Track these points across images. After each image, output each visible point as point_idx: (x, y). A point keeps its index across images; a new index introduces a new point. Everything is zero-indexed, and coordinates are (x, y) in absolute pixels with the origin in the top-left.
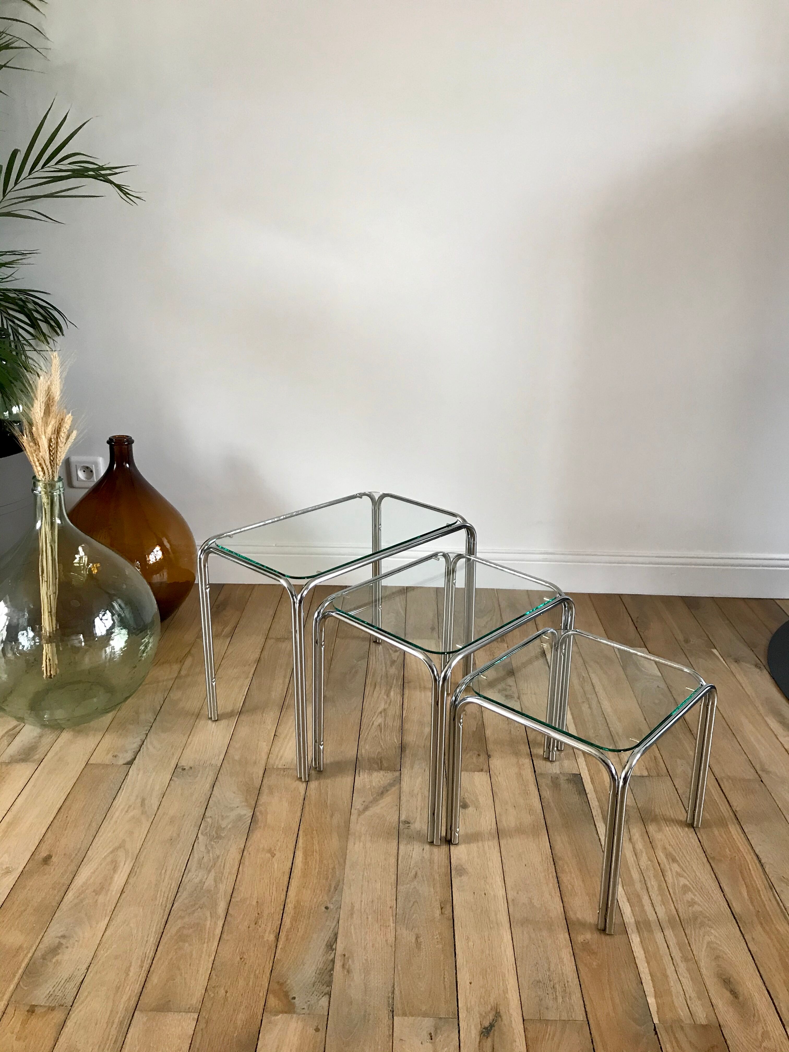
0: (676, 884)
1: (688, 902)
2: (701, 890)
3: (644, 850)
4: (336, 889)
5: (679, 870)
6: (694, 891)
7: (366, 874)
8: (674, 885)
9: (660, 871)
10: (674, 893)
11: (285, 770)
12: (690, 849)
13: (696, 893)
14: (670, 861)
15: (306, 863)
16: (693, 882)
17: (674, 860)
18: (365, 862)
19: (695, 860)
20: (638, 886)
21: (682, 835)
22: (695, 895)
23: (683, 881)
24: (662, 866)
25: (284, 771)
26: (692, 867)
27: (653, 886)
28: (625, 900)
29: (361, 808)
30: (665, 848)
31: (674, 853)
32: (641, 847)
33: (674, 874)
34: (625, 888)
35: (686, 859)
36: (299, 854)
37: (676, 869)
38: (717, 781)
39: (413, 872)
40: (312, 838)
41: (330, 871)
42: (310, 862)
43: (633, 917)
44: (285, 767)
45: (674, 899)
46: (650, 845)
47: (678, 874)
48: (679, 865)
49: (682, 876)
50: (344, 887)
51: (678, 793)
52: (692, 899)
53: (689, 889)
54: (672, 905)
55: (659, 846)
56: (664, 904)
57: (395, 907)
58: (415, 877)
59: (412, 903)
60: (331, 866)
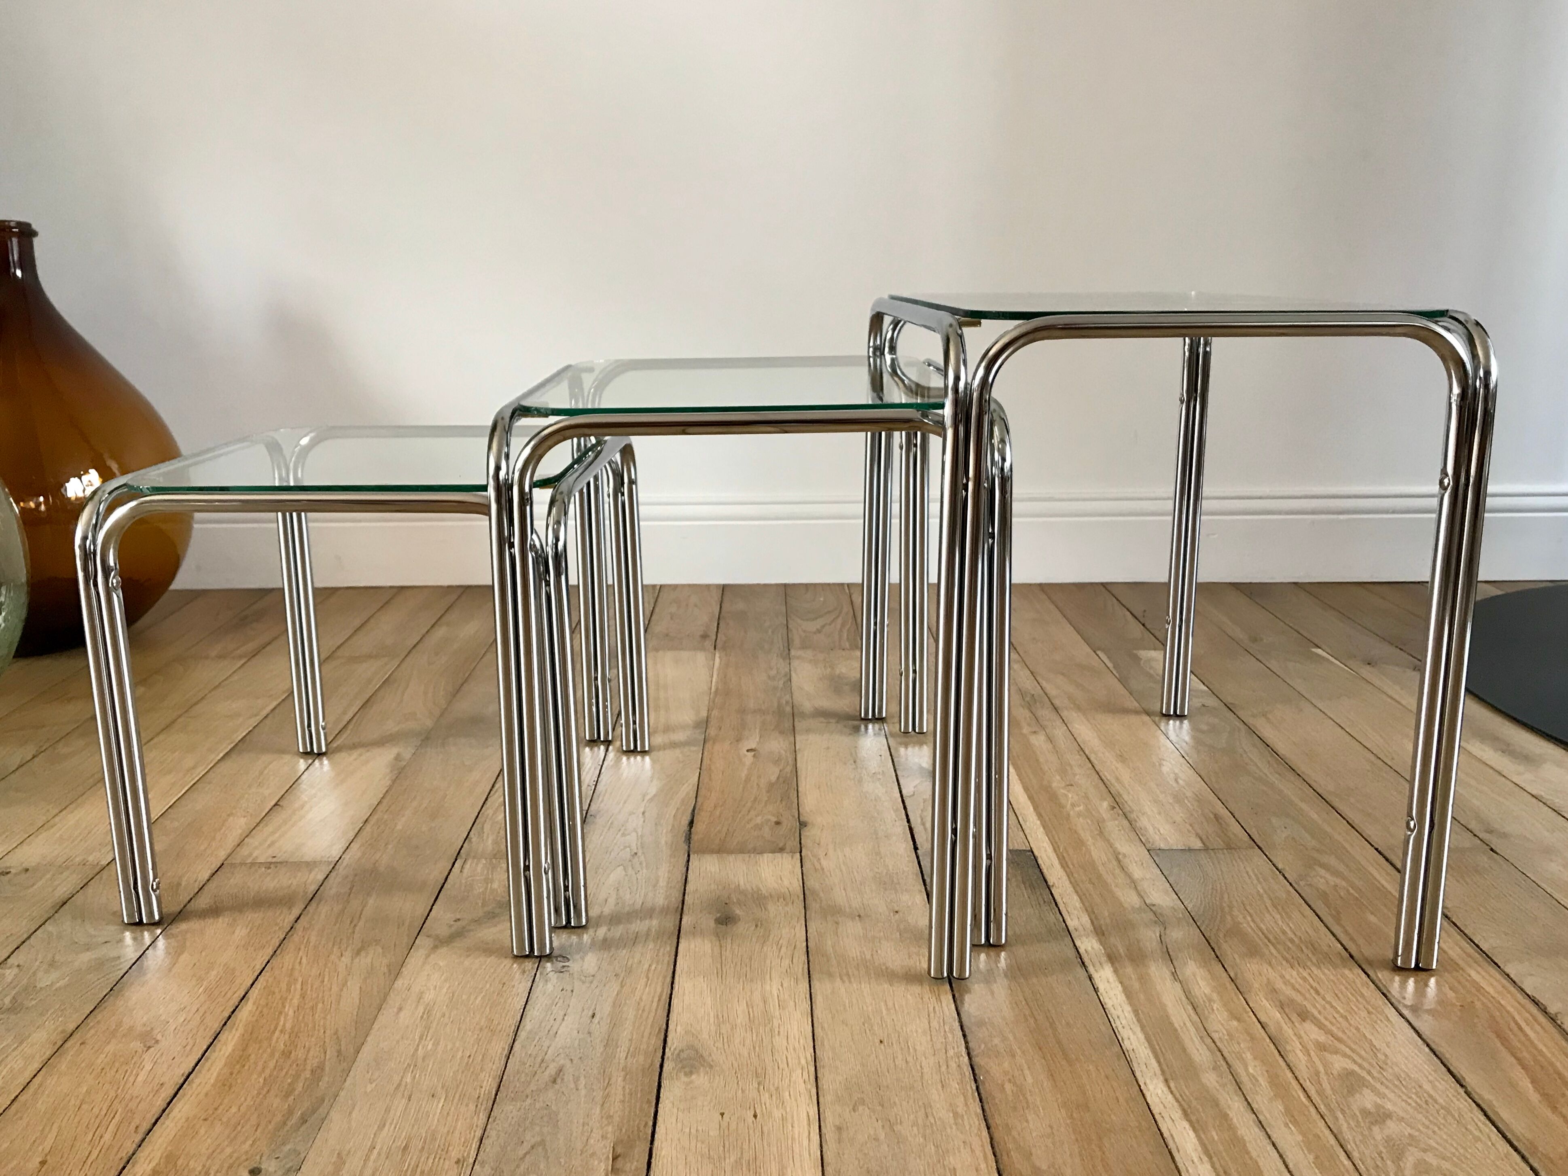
0: (1321, 1069)
1: (1365, 1113)
2: (1397, 1083)
3: (1215, 996)
4: (304, 1120)
5: (1322, 1038)
6: (1378, 1086)
7: (408, 1079)
8: (1317, 1073)
9: (1268, 1040)
10: (1321, 1093)
11: (272, 866)
12: (1343, 988)
13: (1387, 1091)
14: (1294, 1017)
15: (240, 1059)
16: (1372, 1066)
17: (1304, 1016)
18: (417, 1050)
19: (1364, 1014)
20: (1210, 1079)
21: (1314, 961)
22: (1383, 1096)
23: (1339, 1063)
24: (1272, 1029)
25: (269, 868)
26: (1357, 1029)
27: (1254, 1079)
28: (1177, 1114)
29: (443, 931)
30: (1275, 991)
31: (1299, 998)
32: (1207, 991)
33: (1311, 1046)
34: (1172, 1085)
35: (1338, 1012)
36: (230, 1042)
37: (1313, 1036)
38: (1380, 852)
39: (552, 1069)
40: (284, 1000)
41: (307, 1074)
42: (253, 1056)
43: (1205, 1159)
44: (274, 860)
45: (1322, 1108)
46: (1230, 986)
47: (1322, 1047)
48: (1321, 1026)
49: (1336, 1052)
50: (332, 1113)
51: (1285, 878)
52: (1378, 1106)
53: (1363, 1083)
54: (1321, 1124)
55: (1256, 985)
56: (1295, 1123)
57: (471, 1160)
58: (554, 1081)
59: (526, 1146)
60: (312, 1063)
